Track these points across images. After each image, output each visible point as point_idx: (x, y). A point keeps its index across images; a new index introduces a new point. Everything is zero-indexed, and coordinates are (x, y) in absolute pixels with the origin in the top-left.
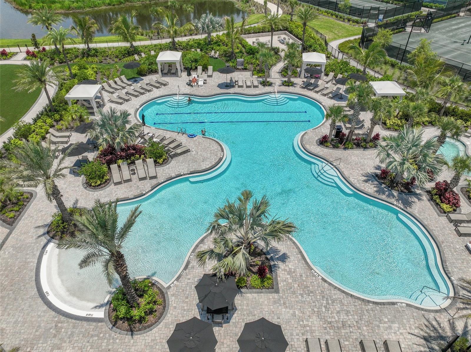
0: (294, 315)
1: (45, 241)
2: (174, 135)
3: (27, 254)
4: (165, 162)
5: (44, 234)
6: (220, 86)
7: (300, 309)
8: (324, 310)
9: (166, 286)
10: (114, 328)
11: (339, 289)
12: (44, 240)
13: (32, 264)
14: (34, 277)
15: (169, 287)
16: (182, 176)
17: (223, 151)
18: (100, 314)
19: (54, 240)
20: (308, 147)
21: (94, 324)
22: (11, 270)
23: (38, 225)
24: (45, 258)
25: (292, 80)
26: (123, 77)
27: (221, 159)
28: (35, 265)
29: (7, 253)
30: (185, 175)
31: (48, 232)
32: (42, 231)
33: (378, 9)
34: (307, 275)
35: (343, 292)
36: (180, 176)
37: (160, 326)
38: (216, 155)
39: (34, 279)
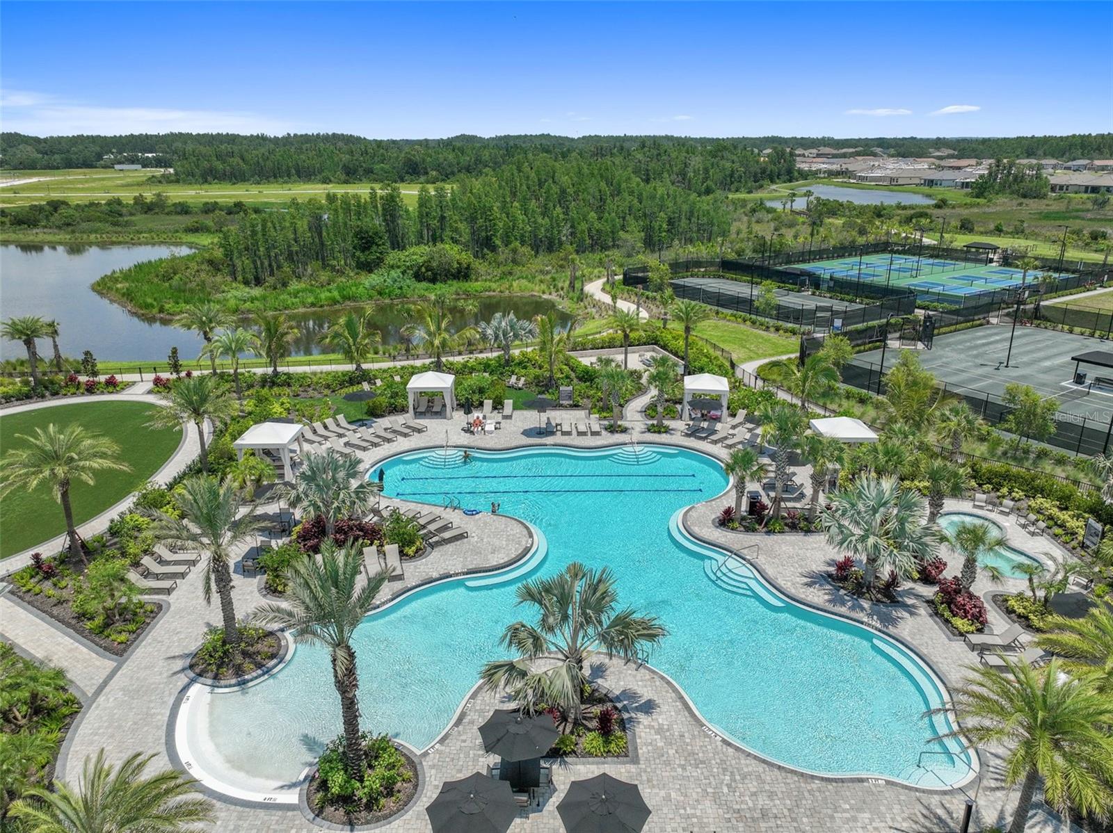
0: (668, 798)
1: (186, 680)
2: (438, 511)
3: (151, 701)
4: (419, 553)
5: (183, 670)
6: (527, 433)
7: (680, 789)
8: (725, 790)
9: (418, 753)
10: (318, 819)
11: (755, 757)
12: (183, 680)
13: (159, 717)
14: (164, 738)
15: (425, 754)
16: (451, 576)
17: (531, 535)
18: (292, 797)
19: (202, 679)
20: (696, 530)
21: (280, 813)
22: (120, 727)
23: (172, 655)
24: (184, 709)
25: (666, 423)
26: (340, 417)
27: (527, 550)
28: (166, 719)
29: (111, 700)
30: (457, 574)
31: (191, 667)
32: (179, 664)
33: (830, 309)
34: (693, 736)
35: (764, 762)
36: (447, 577)
37: (407, 816)
38: (519, 544)
39: (163, 741)
